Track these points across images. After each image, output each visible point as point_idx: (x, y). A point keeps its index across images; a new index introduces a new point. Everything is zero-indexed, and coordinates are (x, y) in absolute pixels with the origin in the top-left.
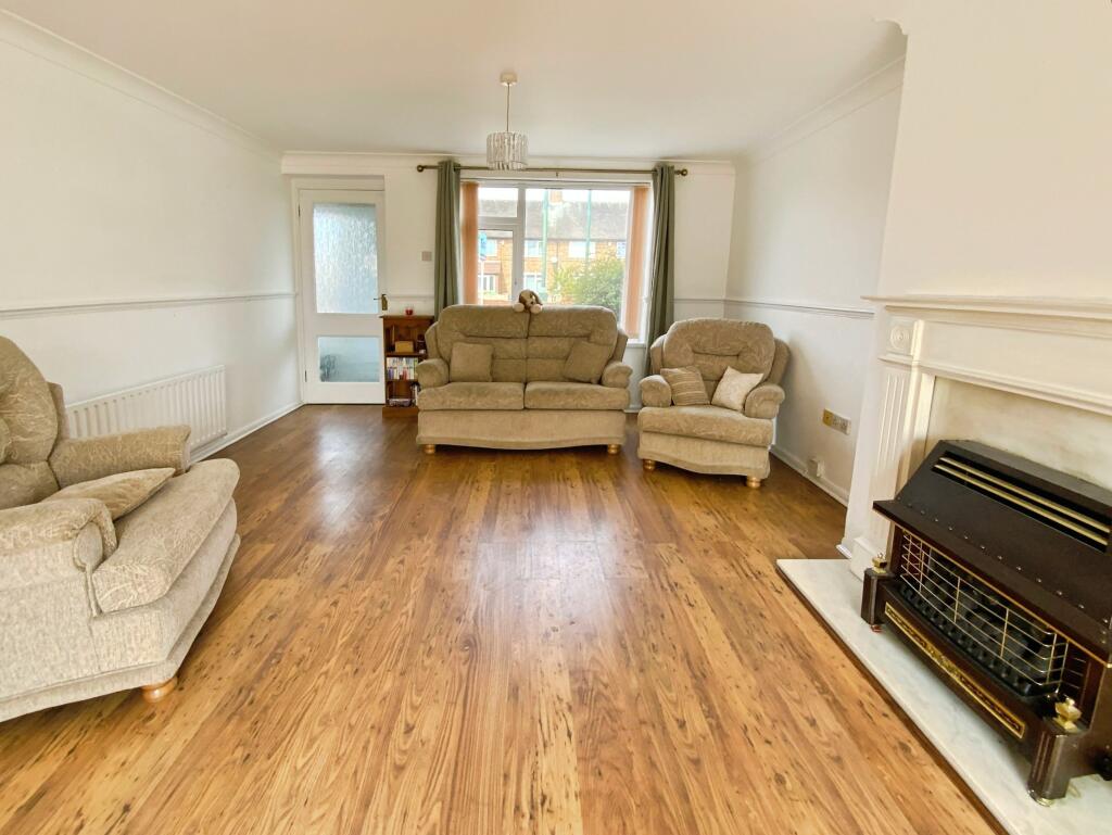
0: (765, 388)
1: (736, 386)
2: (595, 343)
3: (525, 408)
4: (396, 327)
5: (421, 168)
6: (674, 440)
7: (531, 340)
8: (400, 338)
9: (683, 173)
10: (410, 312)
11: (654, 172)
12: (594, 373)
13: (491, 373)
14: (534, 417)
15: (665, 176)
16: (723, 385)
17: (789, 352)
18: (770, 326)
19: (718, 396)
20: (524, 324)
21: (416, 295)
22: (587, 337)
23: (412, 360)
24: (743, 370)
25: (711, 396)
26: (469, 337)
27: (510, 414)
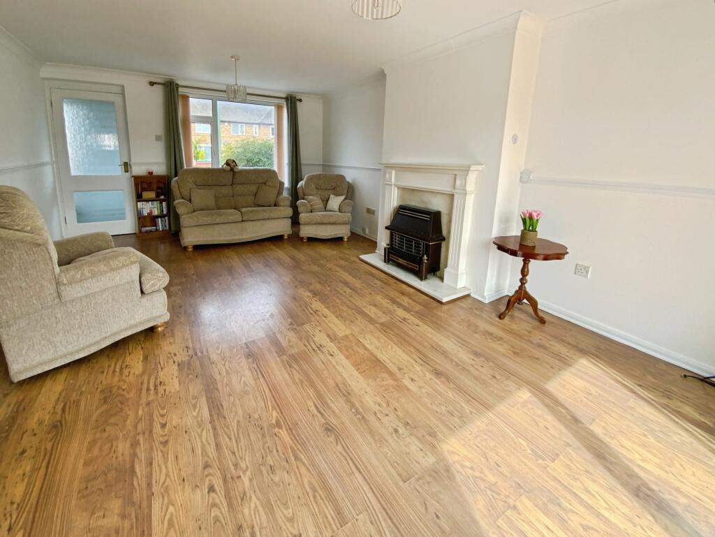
0: (346, 201)
1: (335, 202)
2: (270, 186)
3: (243, 221)
4: (142, 182)
5: (152, 84)
6: (315, 226)
7: (234, 186)
8: (144, 189)
9: (300, 100)
10: (151, 173)
11: (286, 99)
12: (272, 200)
13: (216, 205)
14: (248, 225)
15: (292, 101)
16: (330, 202)
17: (353, 186)
18: (345, 176)
19: (328, 207)
20: (231, 177)
21: (153, 161)
22: (265, 183)
23: (155, 203)
24: (337, 195)
25: (325, 208)
26: (200, 186)
27: (235, 224)
